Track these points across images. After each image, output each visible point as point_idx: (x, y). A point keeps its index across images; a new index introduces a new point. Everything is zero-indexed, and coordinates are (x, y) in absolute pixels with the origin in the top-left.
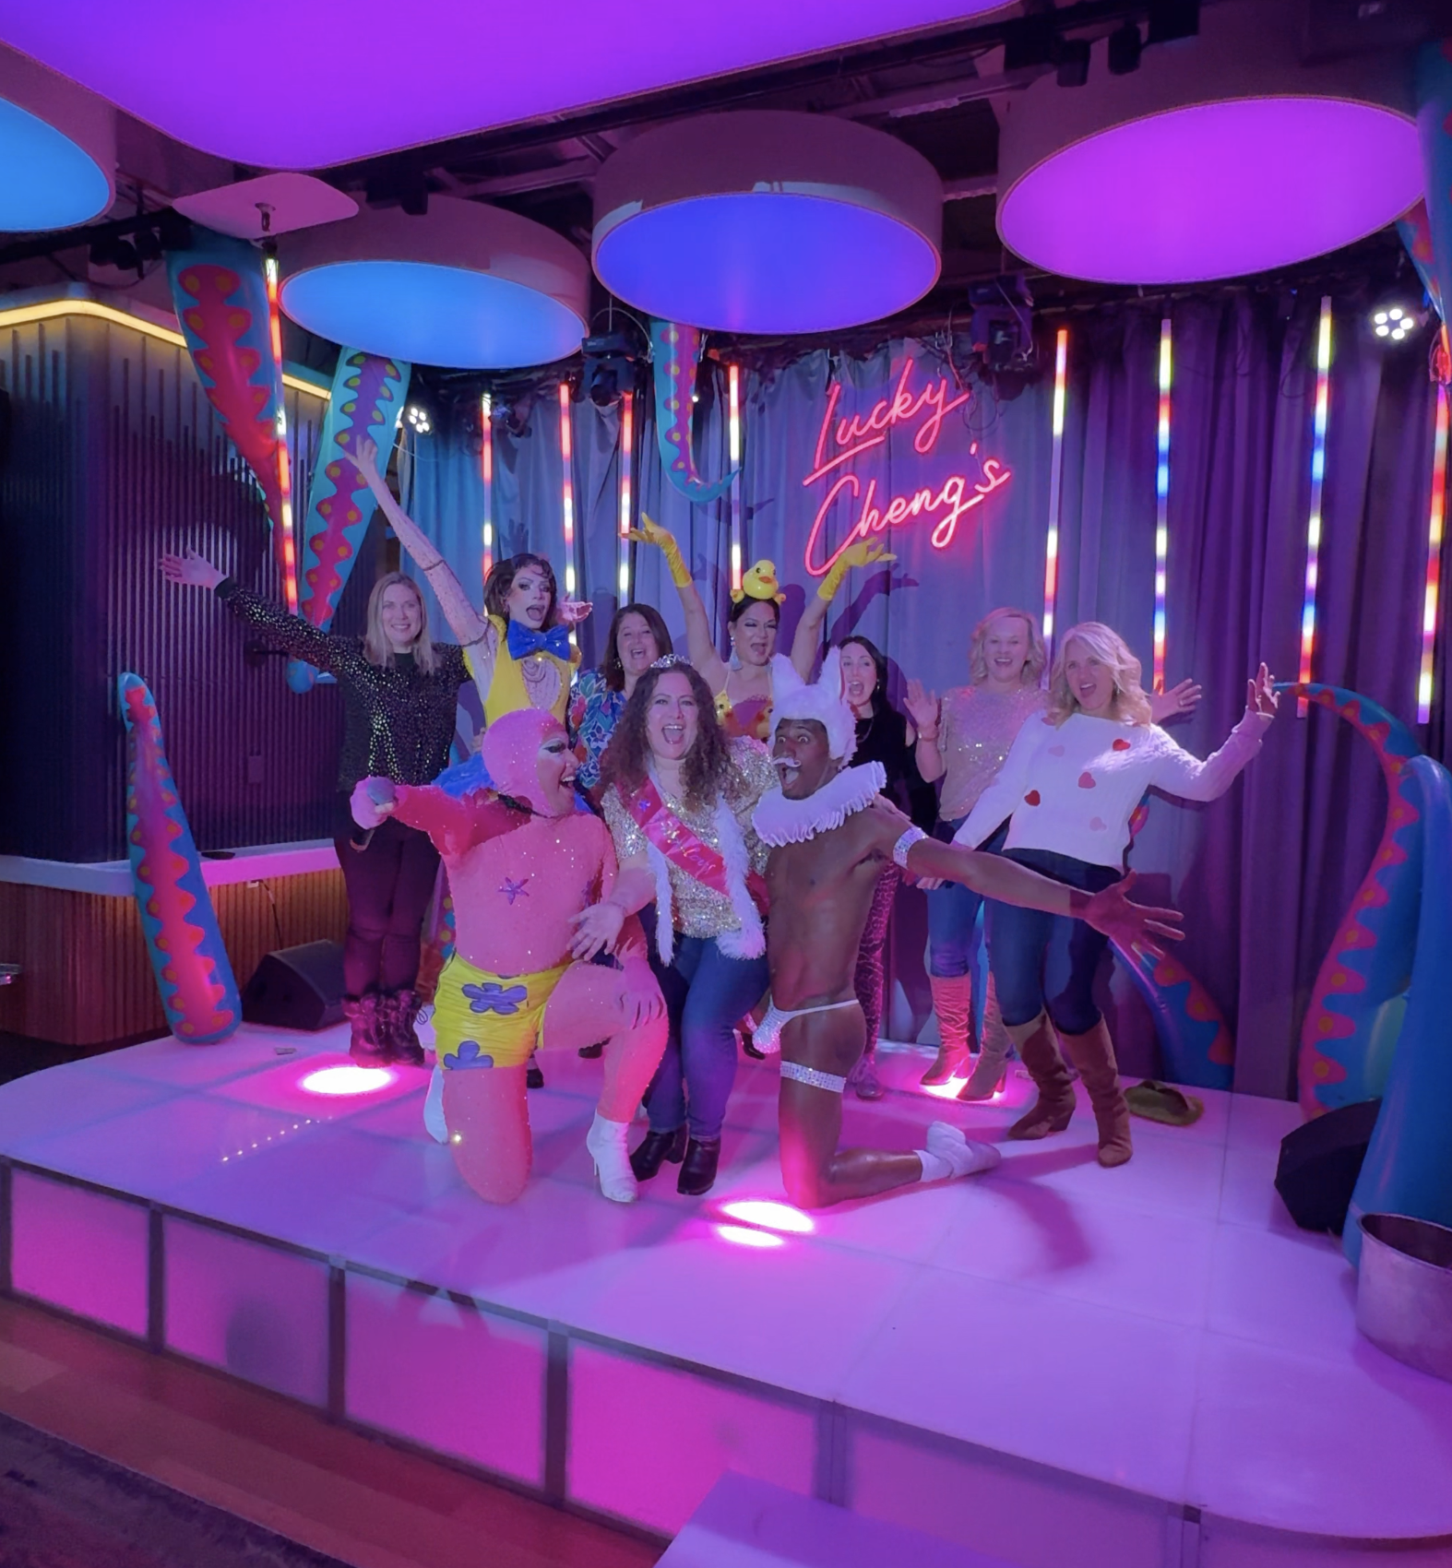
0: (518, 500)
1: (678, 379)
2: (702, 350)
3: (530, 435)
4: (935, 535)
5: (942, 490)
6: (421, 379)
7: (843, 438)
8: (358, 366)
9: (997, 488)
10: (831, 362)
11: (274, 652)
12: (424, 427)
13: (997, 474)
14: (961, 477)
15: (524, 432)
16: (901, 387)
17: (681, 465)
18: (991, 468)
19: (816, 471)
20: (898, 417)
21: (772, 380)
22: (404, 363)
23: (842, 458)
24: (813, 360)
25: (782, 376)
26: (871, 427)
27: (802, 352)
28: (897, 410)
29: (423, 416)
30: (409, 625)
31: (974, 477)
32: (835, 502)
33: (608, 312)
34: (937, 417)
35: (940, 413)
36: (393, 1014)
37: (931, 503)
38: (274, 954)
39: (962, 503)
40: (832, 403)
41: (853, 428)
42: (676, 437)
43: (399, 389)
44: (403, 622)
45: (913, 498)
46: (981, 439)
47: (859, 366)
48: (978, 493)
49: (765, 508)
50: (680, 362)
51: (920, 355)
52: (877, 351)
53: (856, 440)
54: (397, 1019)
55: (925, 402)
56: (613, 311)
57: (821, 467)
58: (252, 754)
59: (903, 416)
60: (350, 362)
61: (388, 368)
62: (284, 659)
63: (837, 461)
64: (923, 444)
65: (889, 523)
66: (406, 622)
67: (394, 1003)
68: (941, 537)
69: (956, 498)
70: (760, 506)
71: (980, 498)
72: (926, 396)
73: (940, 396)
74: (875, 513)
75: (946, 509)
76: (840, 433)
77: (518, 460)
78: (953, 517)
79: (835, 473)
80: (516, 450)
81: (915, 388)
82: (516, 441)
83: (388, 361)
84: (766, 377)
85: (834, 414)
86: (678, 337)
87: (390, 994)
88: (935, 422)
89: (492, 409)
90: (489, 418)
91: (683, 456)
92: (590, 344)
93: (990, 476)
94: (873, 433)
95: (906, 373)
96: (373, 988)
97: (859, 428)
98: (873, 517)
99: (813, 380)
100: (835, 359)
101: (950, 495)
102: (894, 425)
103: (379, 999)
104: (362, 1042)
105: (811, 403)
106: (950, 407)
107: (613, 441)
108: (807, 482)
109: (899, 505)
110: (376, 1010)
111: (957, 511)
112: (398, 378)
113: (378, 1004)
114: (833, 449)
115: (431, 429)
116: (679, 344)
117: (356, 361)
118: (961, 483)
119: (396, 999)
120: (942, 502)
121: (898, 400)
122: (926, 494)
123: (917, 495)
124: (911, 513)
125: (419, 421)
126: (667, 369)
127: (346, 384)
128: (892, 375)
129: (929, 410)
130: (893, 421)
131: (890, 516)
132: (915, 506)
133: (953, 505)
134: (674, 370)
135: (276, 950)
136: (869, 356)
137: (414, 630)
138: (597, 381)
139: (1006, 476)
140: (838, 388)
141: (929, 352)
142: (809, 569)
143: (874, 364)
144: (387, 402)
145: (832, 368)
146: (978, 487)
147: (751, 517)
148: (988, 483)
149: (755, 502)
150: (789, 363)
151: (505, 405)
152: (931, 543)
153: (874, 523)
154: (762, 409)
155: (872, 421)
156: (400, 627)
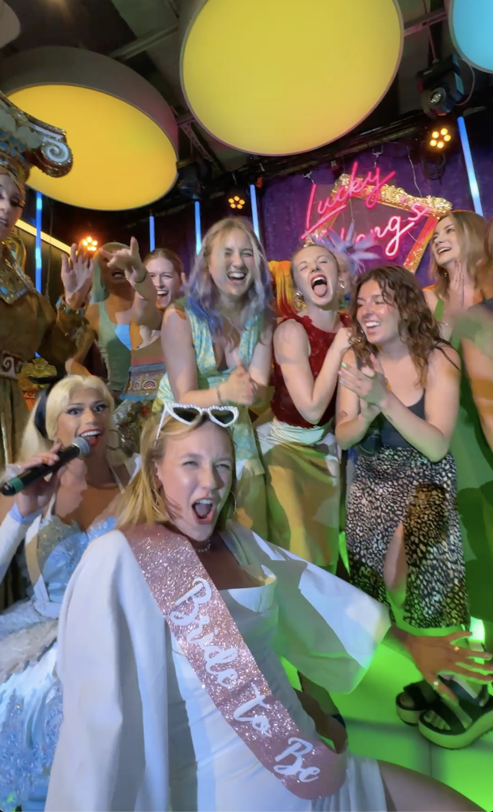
4: (387, 249)
5: (387, 225)
7: (321, 210)
9: (422, 216)
13: (420, 209)
14: (397, 216)
16: (352, 178)
18: (416, 207)
19: (308, 230)
20: (353, 192)
23: (323, 220)
26: (338, 201)
28: (351, 189)
35: (378, 185)
37: (381, 233)
39: (400, 230)
40: (312, 194)
41: (327, 204)
45: (369, 232)
48: (412, 222)
53: (330, 209)
55: (368, 181)
57: (310, 228)
59: (355, 191)
63: (320, 223)
64: (371, 203)
68: (391, 250)
69: (397, 226)
71: (413, 224)
72: (369, 177)
73: (378, 176)
75: (392, 235)
76: (319, 208)
78: (397, 238)
81: (362, 176)
93: (416, 211)
94: (339, 204)
95: (355, 169)
97: (330, 203)
101: (393, 226)
102: (351, 197)
106: (383, 181)
108: (303, 237)
111: (398, 234)
114: (317, 217)
118: (398, 219)
120: (389, 231)
121: (351, 184)
122: (378, 228)
123: (372, 230)
129: (371, 185)
130: (350, 195)
133: (396, 230)
140: (315, 186)
146: (410, 219)
148: (415, 215)
152: (386, 254)
155: (337, 198)
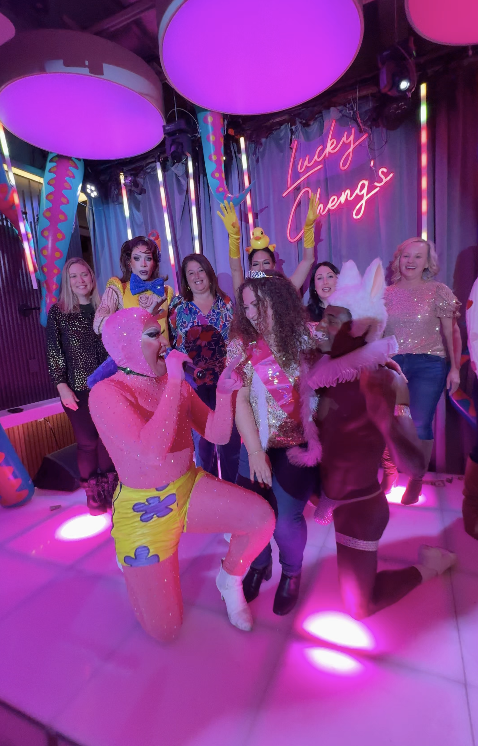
0: (144, 225)
1: (215, 143)
2: (225, 128)
3: (145, 193)
4: (354, 212)
5: (356, 188)
6: (90, 171)
7: (301, 169)
8: (56, 162)
9: (386, 183)
10: (291, 130)
11: (34, 309)
12: (94, 194)
13: (386, 175)
14: (366, 180)
15: (142, 191)
16: (330, 137)
17: (221, 189)
18: (383, 172)
19: (288, 188)
20: (329, 153)
21: (261, 144)
22: (79, 160)
23: (302, 179)
24: (281, 131)
25: (266, 143)
26: (316, 160)
27: (275, 128)
28: (329, 149)
29: (93, 188)
30: (86, 286)
31: (373, 178)
32: (299, 204)
33: (175, 110)
34: (351, 150)
35: (352, 147)
36: (106, 485)
37: (351, 196)
38: (48, 456)
39: (367, 195)
40: (294, 151)
41: (306, 163)
42: (217, 175)
43: (78, 173)
44: (82, 284)
45: (341, 195)
46: (375, 158)
47: (305, 129)
48: (376, 187)
49: (264, 212)
50: (214, 134)
51: (338, 118)
52: (316, 119)
53: (308, 169)
54: (108, 487)
55: (344, 142)
56: (177, 110)
57: (291, 186)
58: (30, 359)
59: (332, 152)
60: (51, 161)
61: (71, 162)
62: (37, 311)
63: (299, 181)
64: (344, 165)
65: (329, 210)
66: (84, 284)
67: (106, 480)
68: (358, 213)
69: (365, 191)
70: (261, 211)
71: (378, 189)
72: (344, 139)
73: (352, 138)
74: (321, 206)
75: (359, 198)
76: (299, 167)
77: (141, 206)
78: (363, 202)
79: (298, 189)
80: (140, 201)
81: (337, 137)
82: (139, 197)
83: (70, 158)
84: (258, 144)
85: (295, 158)
86: (212, 120)
87: (103, 475)
88: (349, 153)
89: (124, 180)
90: (124, 184)
91: (221, 185)
92: (167, 128)
93: (382, 177)
94: (317, 163)
95: (332, 128)
96: (94, 474)
97: (309, 163)
98: (321, 208)
99: (282, 142)
100: (293, 127)
101: (361, 191)
102: (328, 158)
103: (98, 478)
104: (91, 502)
105: (282, 154)
106: (357, 143)
107: (185, 188)
108: (284, 195)
109: (334, 199)
110: (96, 484)
111: (365, 198)
112: (76, 167)
113: (97, 482)
114: (296, 175)
115: (97, 194)
116: (213, 124)
117: (54, 159)
118: (366, 183)
119: (107, 478)
120: (357, 194)
121: (329, 143)
122: (348, 192)
123: (343, 193)
124: (340, 202)
125: (92, 191)
126: (208, 138)
127: (50, 171)
128: (325, 131)
129: (346, 146)
130: (327, 154)
131: (329, 206)
132: (343, 199)
133: (363, 195)
134: (212, 138)
135: (49, 453)
136: (312, 123)
137: (89, 287)
138: (172, 150)
139: (391, 175)
140: (296, 143)
141: (343, 115)
142: (289, 238)
143: (315, 126)
144: (72, 179)
145: (292, 133)
146: (376, 184)
147: (257, 218)
148: (381, 180)
149: (258, 209)
150: (269, 134)
151: (131, 177)
152: (353, 217)
153: (321, 210)
154: (257, 161)
155: (316, 157)
156: (81, 287)
